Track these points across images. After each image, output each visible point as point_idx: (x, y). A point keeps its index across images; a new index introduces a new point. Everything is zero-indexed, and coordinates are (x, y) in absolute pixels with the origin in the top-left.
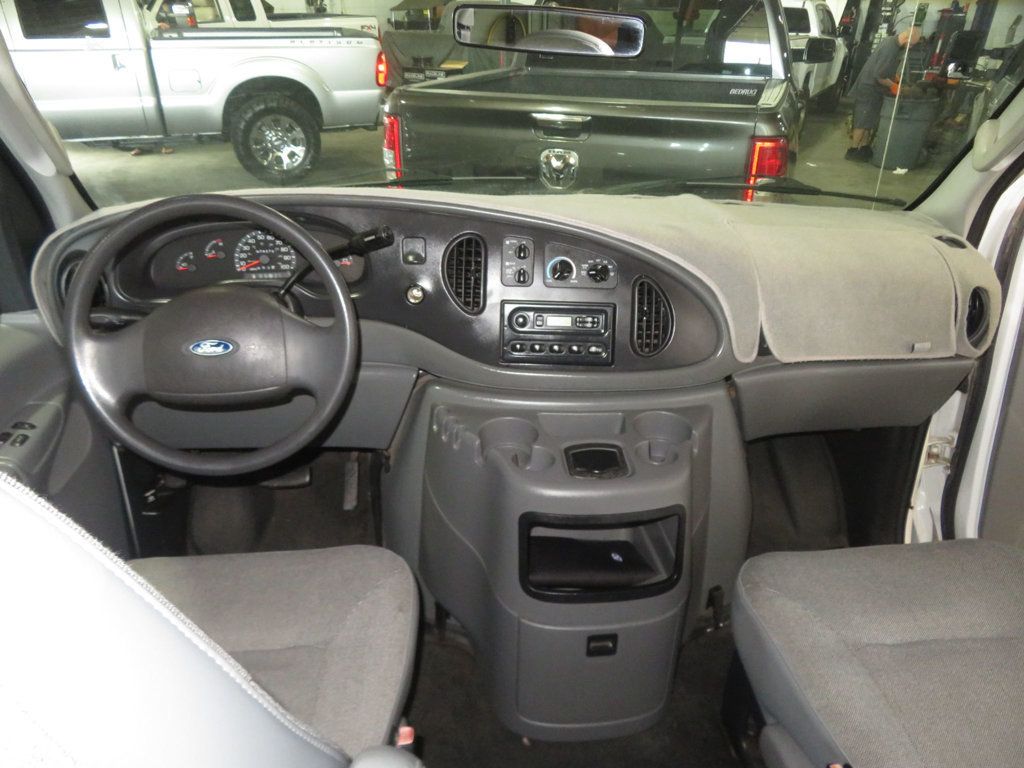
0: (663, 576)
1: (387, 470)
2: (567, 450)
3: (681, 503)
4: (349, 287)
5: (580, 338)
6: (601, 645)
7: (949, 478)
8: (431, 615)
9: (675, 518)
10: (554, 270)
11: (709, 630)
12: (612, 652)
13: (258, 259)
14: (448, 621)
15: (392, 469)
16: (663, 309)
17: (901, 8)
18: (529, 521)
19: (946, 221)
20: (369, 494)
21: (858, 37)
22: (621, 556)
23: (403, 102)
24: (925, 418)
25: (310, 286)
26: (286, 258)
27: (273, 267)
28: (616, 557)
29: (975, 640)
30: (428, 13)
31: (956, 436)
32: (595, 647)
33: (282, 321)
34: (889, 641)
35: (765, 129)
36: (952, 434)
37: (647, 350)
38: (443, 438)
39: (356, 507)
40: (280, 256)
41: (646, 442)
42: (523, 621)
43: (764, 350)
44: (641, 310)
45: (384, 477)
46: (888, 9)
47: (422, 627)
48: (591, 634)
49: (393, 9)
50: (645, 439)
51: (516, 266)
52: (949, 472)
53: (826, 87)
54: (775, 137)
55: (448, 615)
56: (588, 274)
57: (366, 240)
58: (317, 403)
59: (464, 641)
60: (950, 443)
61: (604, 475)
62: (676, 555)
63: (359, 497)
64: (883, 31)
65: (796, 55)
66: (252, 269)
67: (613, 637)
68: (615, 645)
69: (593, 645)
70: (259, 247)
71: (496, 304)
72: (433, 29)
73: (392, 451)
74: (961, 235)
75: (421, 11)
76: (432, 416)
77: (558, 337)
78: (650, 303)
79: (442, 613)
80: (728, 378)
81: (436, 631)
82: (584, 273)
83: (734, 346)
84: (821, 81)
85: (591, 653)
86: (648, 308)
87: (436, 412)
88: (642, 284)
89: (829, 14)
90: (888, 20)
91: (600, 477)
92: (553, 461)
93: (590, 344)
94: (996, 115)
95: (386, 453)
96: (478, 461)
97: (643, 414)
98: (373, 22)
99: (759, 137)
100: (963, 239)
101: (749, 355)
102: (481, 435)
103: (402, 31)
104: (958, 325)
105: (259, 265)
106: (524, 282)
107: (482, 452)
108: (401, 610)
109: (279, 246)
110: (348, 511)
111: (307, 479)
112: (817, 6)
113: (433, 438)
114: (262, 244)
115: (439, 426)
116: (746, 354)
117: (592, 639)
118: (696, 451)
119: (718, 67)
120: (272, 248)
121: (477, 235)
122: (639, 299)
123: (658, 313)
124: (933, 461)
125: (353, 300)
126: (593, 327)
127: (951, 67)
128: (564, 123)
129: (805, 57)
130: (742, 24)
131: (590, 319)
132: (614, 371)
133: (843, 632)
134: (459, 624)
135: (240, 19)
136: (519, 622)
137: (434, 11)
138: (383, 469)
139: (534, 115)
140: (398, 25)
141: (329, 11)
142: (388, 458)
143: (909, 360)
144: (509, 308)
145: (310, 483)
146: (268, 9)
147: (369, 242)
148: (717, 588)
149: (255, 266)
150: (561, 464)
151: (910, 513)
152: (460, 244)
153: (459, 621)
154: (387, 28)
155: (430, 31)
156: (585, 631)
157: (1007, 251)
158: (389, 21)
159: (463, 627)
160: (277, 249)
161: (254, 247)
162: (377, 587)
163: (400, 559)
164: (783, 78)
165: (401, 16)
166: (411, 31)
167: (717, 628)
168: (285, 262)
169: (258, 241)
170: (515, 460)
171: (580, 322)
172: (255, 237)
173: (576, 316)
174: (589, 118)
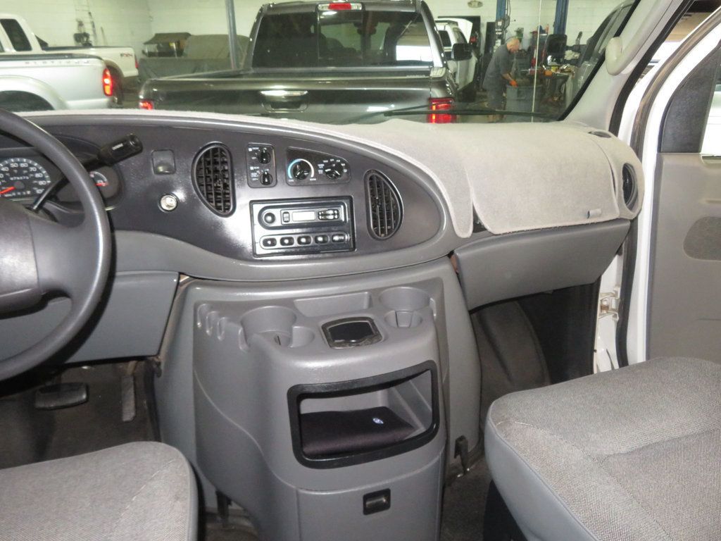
0: (421, 429)
1: (159, 376)
2: (324, 327)
3: (432, 359)
4: (105, 201)
5: (323, 229)
6: (376, 502)
7: (618, 323)
8: (212, 504)
9: (429, 372)
10: (294, 171)
11: (459, 476)
12: (386, 506)
13: (12, 186)
14: (230, 507)
15: (163, 373)
16: (392, 199)
17: (508, 29)
18: (298, 395)
19: (590, 121)
20: (145, 402)
21: (482, 51)
22: (381, 419)
23: (155, 90)
24: (598, 277)
25: (66, 204)
26: (41, 183)
27: (29, 192)
28: (378, 421)
29: (687, 437)
30: (174, 45)
31: (619, 290)
32: (370, 505)
33: (28, 223)
34: (624, 450)
35: (437, 93)
36: (615, 289)
37: (383, 235)
38: (208, 332)
39: (135, 417)
40: (35, 182)
41: (393, 312)
42: (302, 491)
43: (478, 227)
44: (373, 200)
45: (158, 382)
46: (500, 30)
47: (203, 516)
48: (366, 493)
49: (146, 43)
50: (392, 309)
51: (260, 170)
52: (618, 319)
53: (467, 84)
54: (445, 98)
55: (229, 501)
56: (324, 172)
57: (114, 148)
58: (73, 303)
59: (246, 523)
60: (615, 296)
61: (360, 344)
62: (433, 407)
63: (136, 407)
64: (498, 43)
65: (448, 55)
66: (6, 195)
67: (386, 493)
68: (389, 499)
69: (368, 503)
70: (13, 174)
71: (246, 205)
72: (178, 56)
73: (162, 357)
74: (604, 129)
75: (168, 44)
76: (195, 316)
77: (304, 230)
78: (380, 195)
79: (223, 500)
80: (451, 254)
81: (219, 518)
82: (321, 172)
83: (454, 223)
84: (463, 79)
85: (368, 511)
86: (380, 198)
87: (198, 310)
88: (371, 178)
89: (462, 34)
90: (501, 37)
91: (357, 345)
92: (313, 337)
93: (332, 233)
94: (618, 34)
95: (156, 360)
96: (242, 347)
97: (386, 290)
98: (130, 51)
99: (434, 98)
100: (606, 131)
101: (467, 231)
102: (242, 323)
103: (155, 58)
104: (617, 193)
105: (15, 190)
106: (268, 183)
107: (246, 339)
108: (177, 498)
109: (33, 173)
110: (127, 422)
111: (84, 396)
112: (454, 29)
113: (198, 333)
114: (16, 171)
115: (203, 322)
116: (465, 231)
117: (367, 497)
118: (435, 315)
119: (394, 62)
120: (26, 175)
121: (221, 144)
122: (371, 191)
123: (388, 202)
124: (605, 312)
125: (108, 212)
126: (334, 218)
127: (549, 58)
128: (288, 97)
129: (453, 57)
130: (406, 33)
131: (331, 212)
132: (357, 255)
133: (587, 448)
134: (240, 508)
135: (18, 49)
136: (298, 494)
137: (178, 44)
138: (155, 375)
139: (263, 92)
140: (151, 54)
141: (93, 44)
142: (159, 364)
143: (587, 225)
144: (257, 208)
145: (87, 400)
146: (43, 45)
147: (118, 150)
148: (462, 438)
149: (9, 192)
150: (321, 339)
151: (595, 355)
152: (207, 154)
153: (240, 505)
154: (141, 56)
155: (176, 57)
156: (358, 492)
157: (636, 141)
158: (143, 52)
159: (245, 510)
160: (31, 175)
161: (8, 174)
162: (152, 479)
163: (175, 449)
164: (441, 66)
165: (153, 48)
166: (161, 58)
167: (465, 472)
168: (40, 187)
169: (11, 169)
170: (278, 340)
171: (322, 215)
172: (8, 166)
173: (317, 210)
174: (306, 92)
